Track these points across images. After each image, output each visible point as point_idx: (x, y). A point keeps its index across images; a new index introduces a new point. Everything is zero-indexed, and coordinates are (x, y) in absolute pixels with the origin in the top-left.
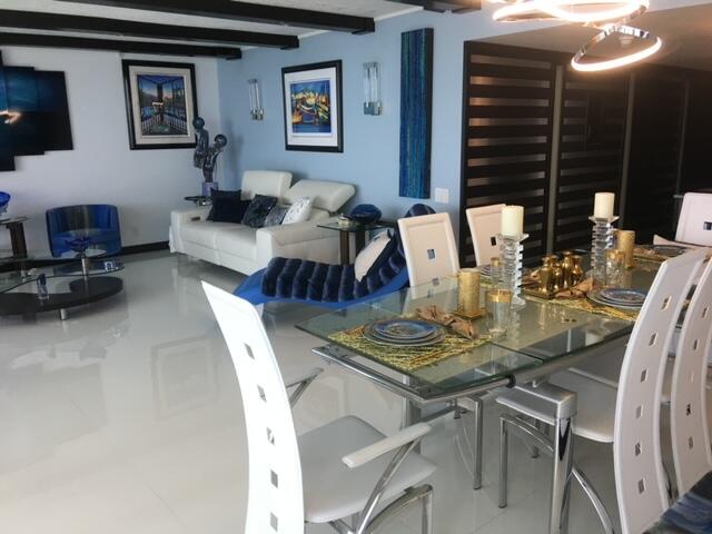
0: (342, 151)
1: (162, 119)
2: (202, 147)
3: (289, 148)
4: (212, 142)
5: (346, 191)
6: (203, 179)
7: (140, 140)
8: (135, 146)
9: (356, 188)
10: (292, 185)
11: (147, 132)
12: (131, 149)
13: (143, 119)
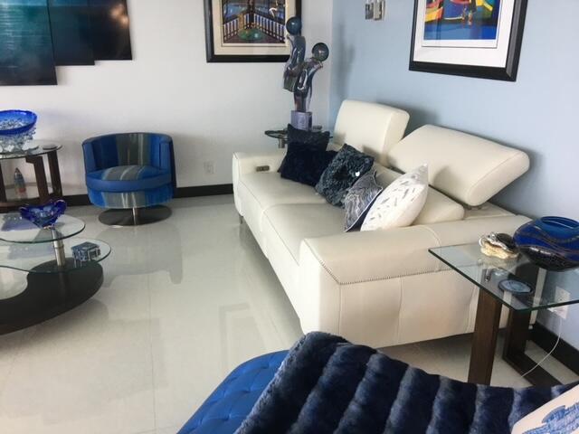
0: (512, 78)
1: (251, 19)
2: (294, 60)
3: (416, 66)
4: (309, 55)
5: (512, 164)
6: (293, 107)
7: (220, 49)
8: (213, 58)
9: (533, 158)
10: (408, 132)
11: (229, 38)
12: (208, 61)
13: (225, 20)
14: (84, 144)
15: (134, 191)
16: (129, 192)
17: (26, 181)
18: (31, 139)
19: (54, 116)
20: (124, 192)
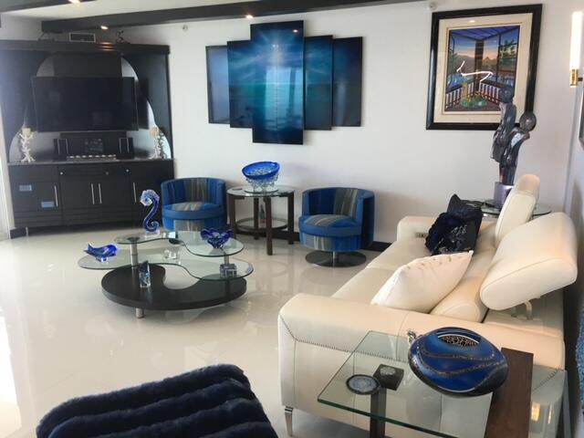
1: (476, 88)
7: (440, 117)
8: (432, 125)
11: (450, 107)
12: (427, 129)
13: (449, 89)
14: (304, 193)
15: (324, 236)
16: (320, 236)
17: (273, 216)
18: (273, 184)
19: (299, 169)
20: (317, 235)
